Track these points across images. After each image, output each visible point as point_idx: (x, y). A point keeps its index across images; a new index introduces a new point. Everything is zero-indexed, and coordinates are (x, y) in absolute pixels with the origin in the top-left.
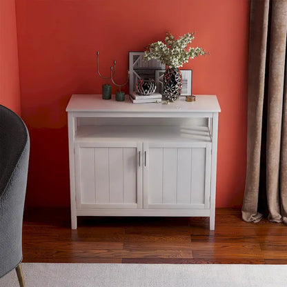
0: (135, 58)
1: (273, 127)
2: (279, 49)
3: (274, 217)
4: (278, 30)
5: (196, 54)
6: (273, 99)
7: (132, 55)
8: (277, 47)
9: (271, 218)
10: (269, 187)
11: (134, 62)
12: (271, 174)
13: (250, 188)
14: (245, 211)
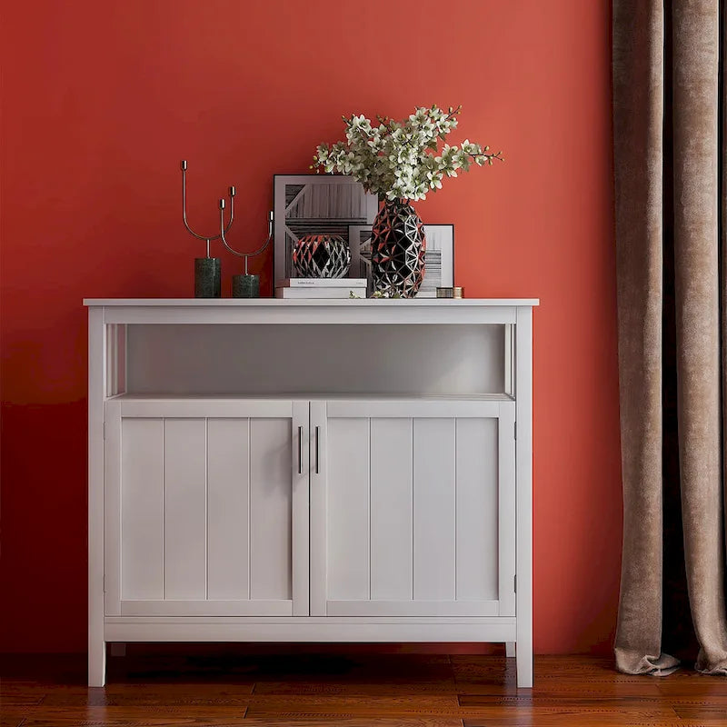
0: (292, 192)
1: (694, 378)
2: (698, 146)
3: (713, 659)
4: (692, 94)
5: (463, 159)
6: (690, 292)
7: (281, 183)
8: (692, 143)
9: (706, 663)
10: (691, 564)
11: (289, 202)
12: (696, 521)
13: (635, 572)
14: (626, 647)
